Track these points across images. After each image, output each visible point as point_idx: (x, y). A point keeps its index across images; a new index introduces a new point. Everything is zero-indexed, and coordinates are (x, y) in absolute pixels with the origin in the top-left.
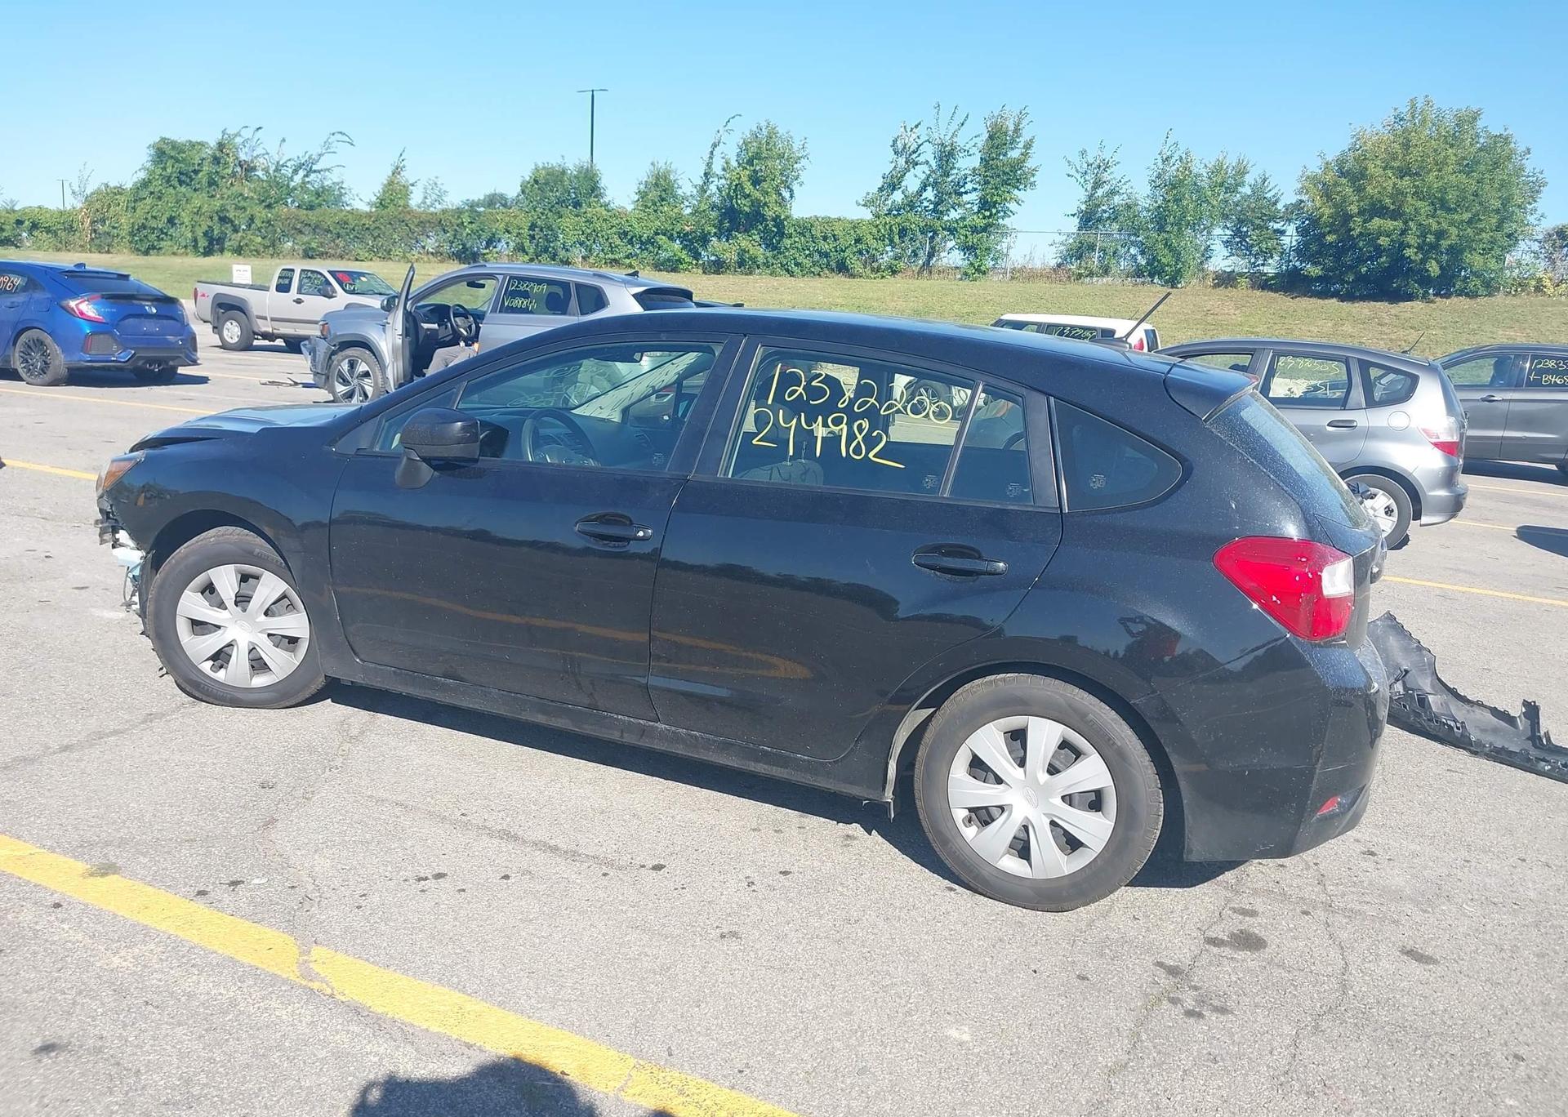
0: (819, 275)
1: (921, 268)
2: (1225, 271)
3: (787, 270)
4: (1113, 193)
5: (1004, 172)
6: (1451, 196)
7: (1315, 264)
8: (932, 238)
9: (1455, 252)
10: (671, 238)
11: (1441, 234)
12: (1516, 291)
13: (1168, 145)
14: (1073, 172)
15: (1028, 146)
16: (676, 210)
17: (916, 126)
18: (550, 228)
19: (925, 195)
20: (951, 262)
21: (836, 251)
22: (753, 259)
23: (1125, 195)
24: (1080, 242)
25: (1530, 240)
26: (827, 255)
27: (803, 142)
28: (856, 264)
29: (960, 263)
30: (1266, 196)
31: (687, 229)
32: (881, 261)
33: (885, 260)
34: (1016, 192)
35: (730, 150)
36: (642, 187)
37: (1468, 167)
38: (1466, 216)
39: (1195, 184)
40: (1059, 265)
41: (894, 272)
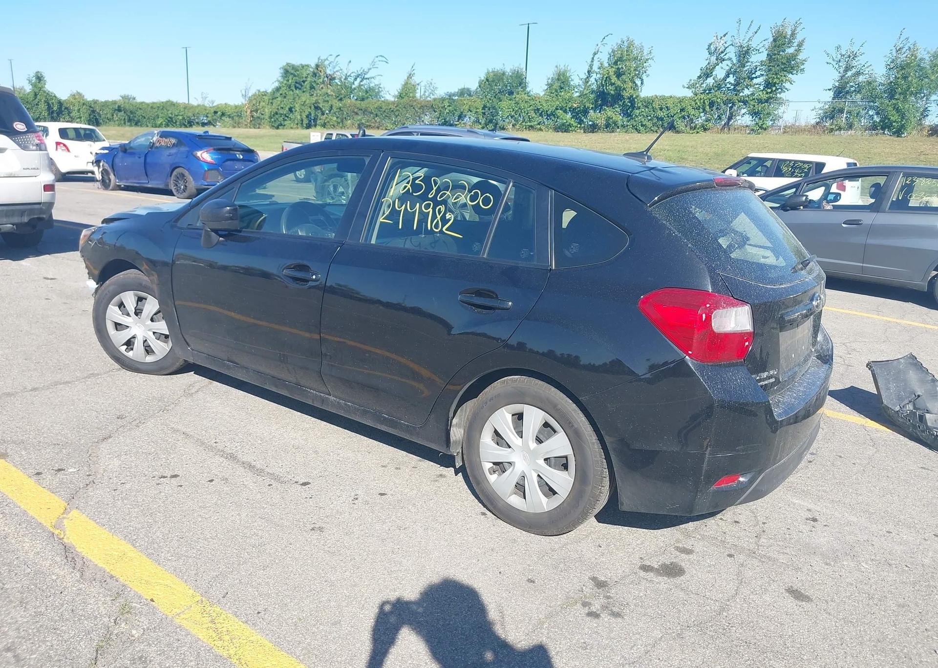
0: (656, 132)
1: (723, 127)
3: (636, 129)
4: (858, 74)
5: (782, 62)
8: (731, 108)
10: (565, 112)
13: (901, 39)
14: (831, 61)
15: (800, 45)
16: (569, 94)
17: (725, 35)
18: (494, 108)
19: (728, 80)
20: (743, 122)
21: (668, 117)
22: (615, 123)
23: (867, 75)
24: (833, 108)
26: (662, 119)
27: (650, 49)
28: (680, 124)
29: (749, 123)
31: (575, 105)
32: (697, 122)
33: (699, 121)
34: (790, 76)
35: (604, 57)
36: (549, 81)
39: (919, 66)
40: (817, 123)
41: (705, 130)
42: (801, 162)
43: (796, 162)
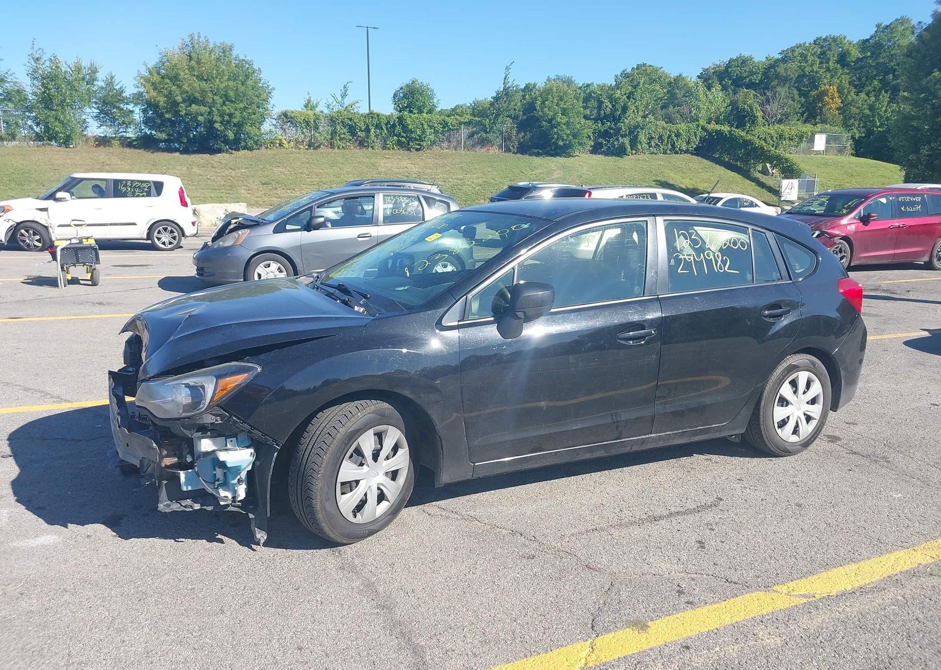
2: (100, 136)
6: (231, 93)
7: (161, 132)
9: (239, 126)
11: (231, 115)
12: (270, 146)
13: (35, 50)
23: (13, 83)
25: (271, 118)
30: (115, 88)
37: (234, 77)
38: (242, 105)
39: (65, 78)
42: (138, 181)
43: (132, 181)
